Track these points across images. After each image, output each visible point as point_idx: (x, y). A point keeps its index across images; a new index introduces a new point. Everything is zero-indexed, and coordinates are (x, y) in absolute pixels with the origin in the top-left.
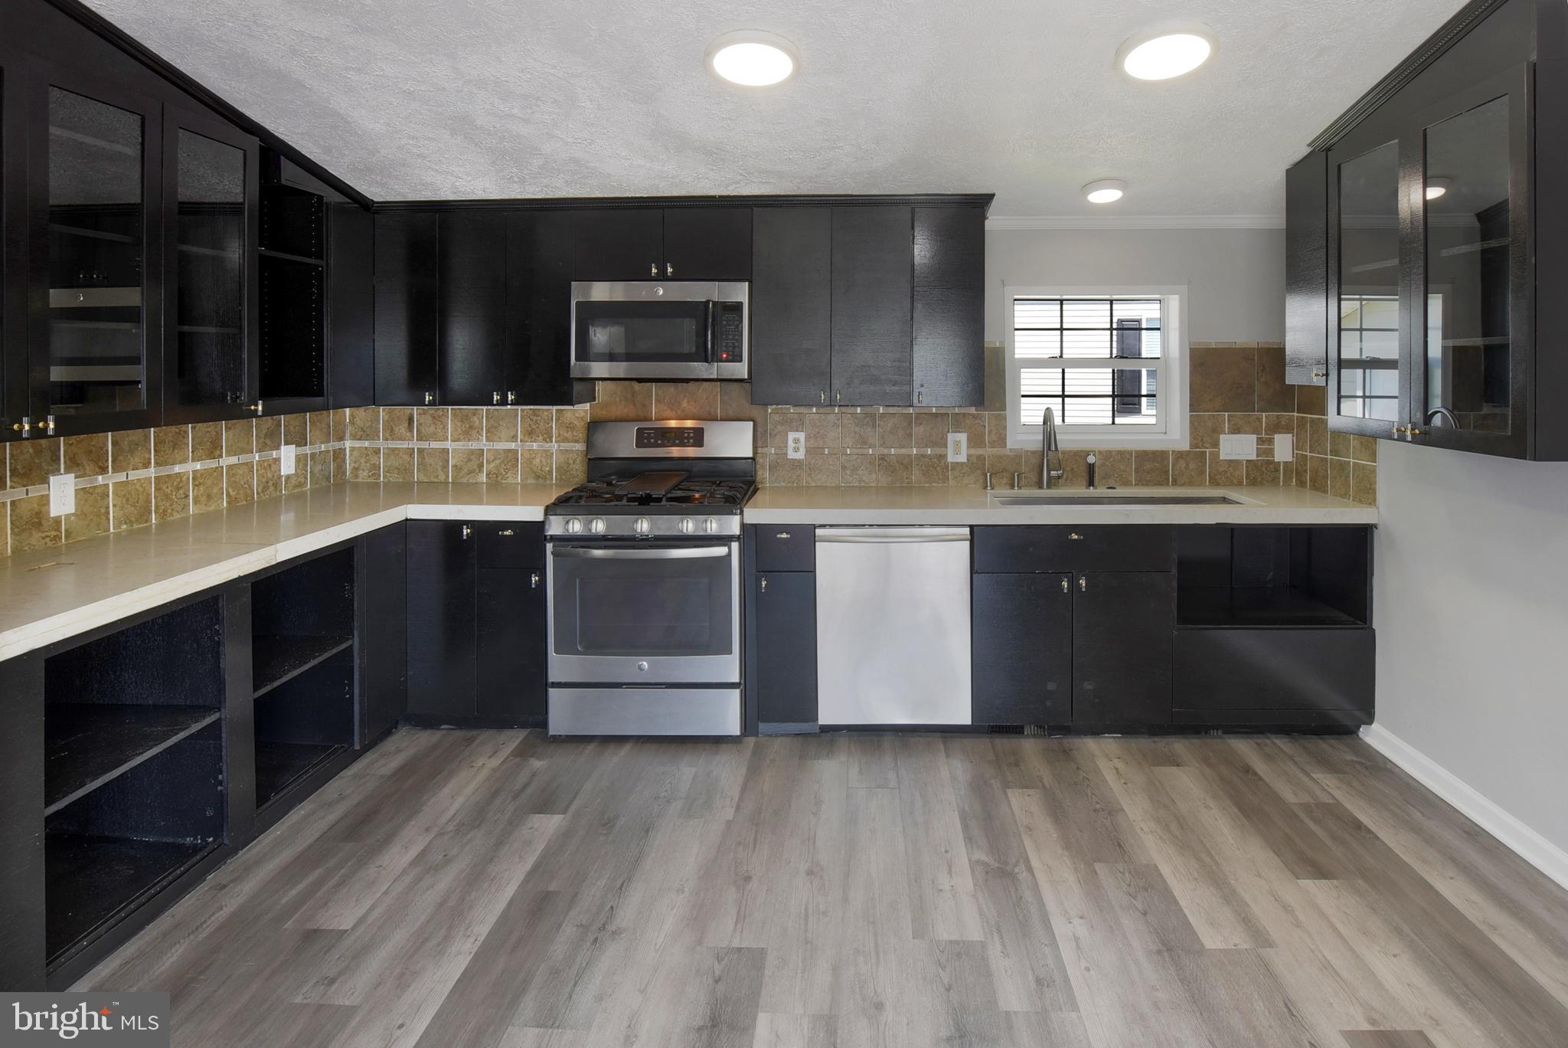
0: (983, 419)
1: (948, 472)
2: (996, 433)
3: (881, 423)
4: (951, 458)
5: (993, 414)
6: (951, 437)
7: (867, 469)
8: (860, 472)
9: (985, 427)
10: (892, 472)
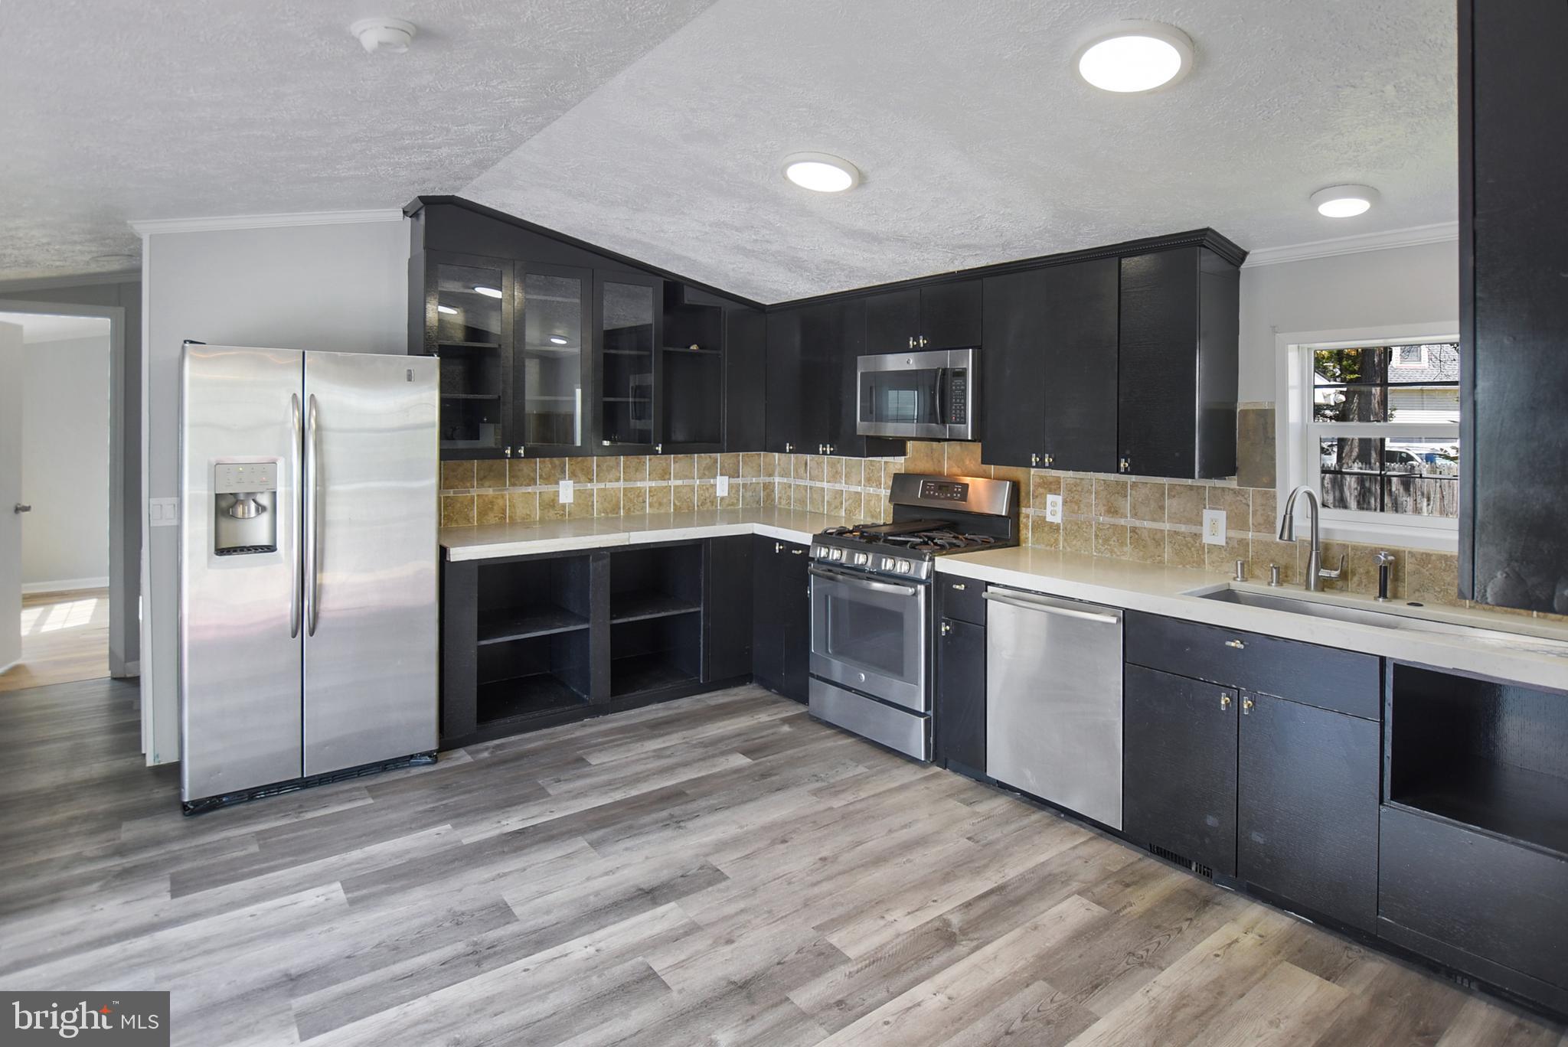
0: (1246, 496)
1: (1204, 554)
2: (1262, 515)
3: (1134, 492)
4: (1207, 539)
5: (1259, 491)
6: (1208, 515)
7: (1118, 540)
8: (1111, 542)
9: (1249, 506)
10: (1144, 547)
